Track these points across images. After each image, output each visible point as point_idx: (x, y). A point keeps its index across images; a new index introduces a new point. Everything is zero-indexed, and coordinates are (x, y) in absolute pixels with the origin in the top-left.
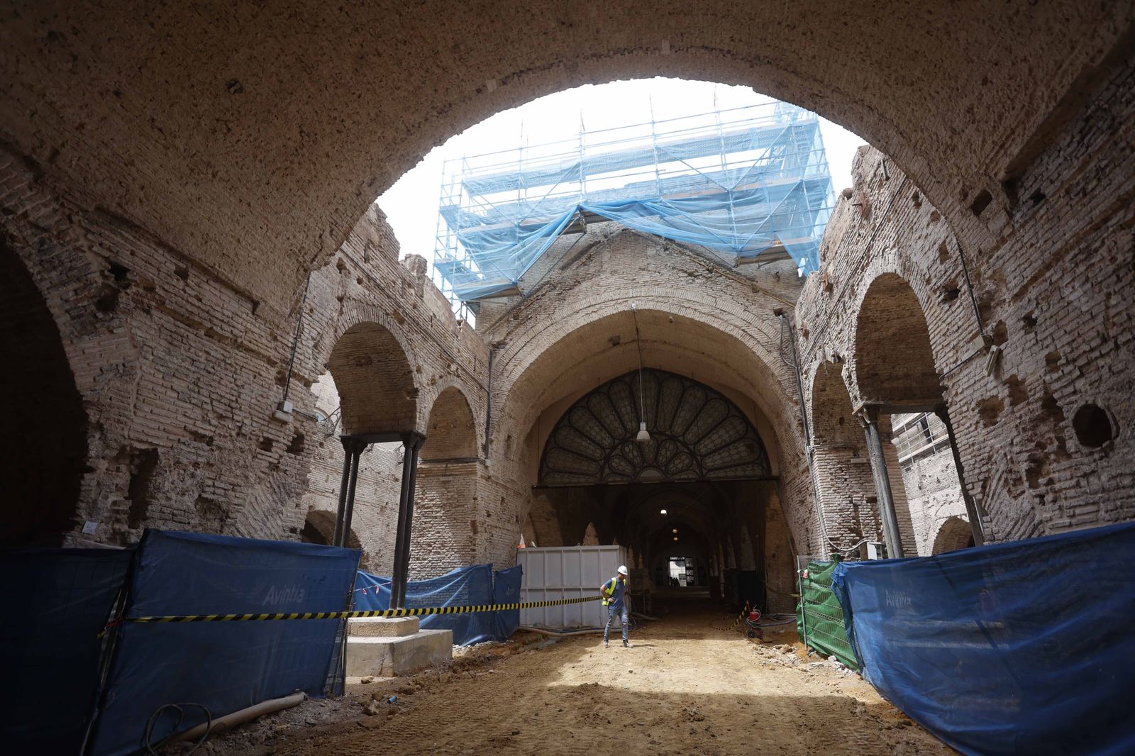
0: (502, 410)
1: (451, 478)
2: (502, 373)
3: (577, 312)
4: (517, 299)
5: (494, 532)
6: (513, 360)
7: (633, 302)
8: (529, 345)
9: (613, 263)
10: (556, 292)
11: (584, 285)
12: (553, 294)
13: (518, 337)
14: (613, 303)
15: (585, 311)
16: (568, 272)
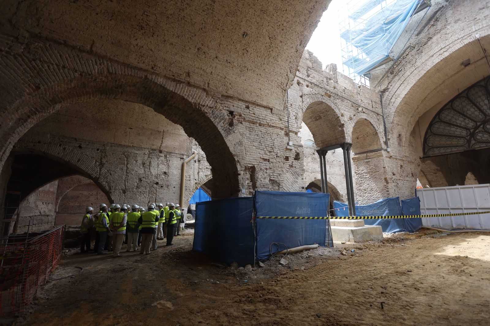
0: (392, 123)
1: (370, 160)
2: (389, 104)
3: (433, 56)
4: (391, 63)
5: (399, 182)
6: (394, 96)
7: (477, 34)
8: (402, 85)
9: (456, 15)
10: (415, 50)
11: (434, 39)
12: (414, 52)
13: (395, 83)
14: (459, 40)
15: (438, 53)
16: (422, 35)
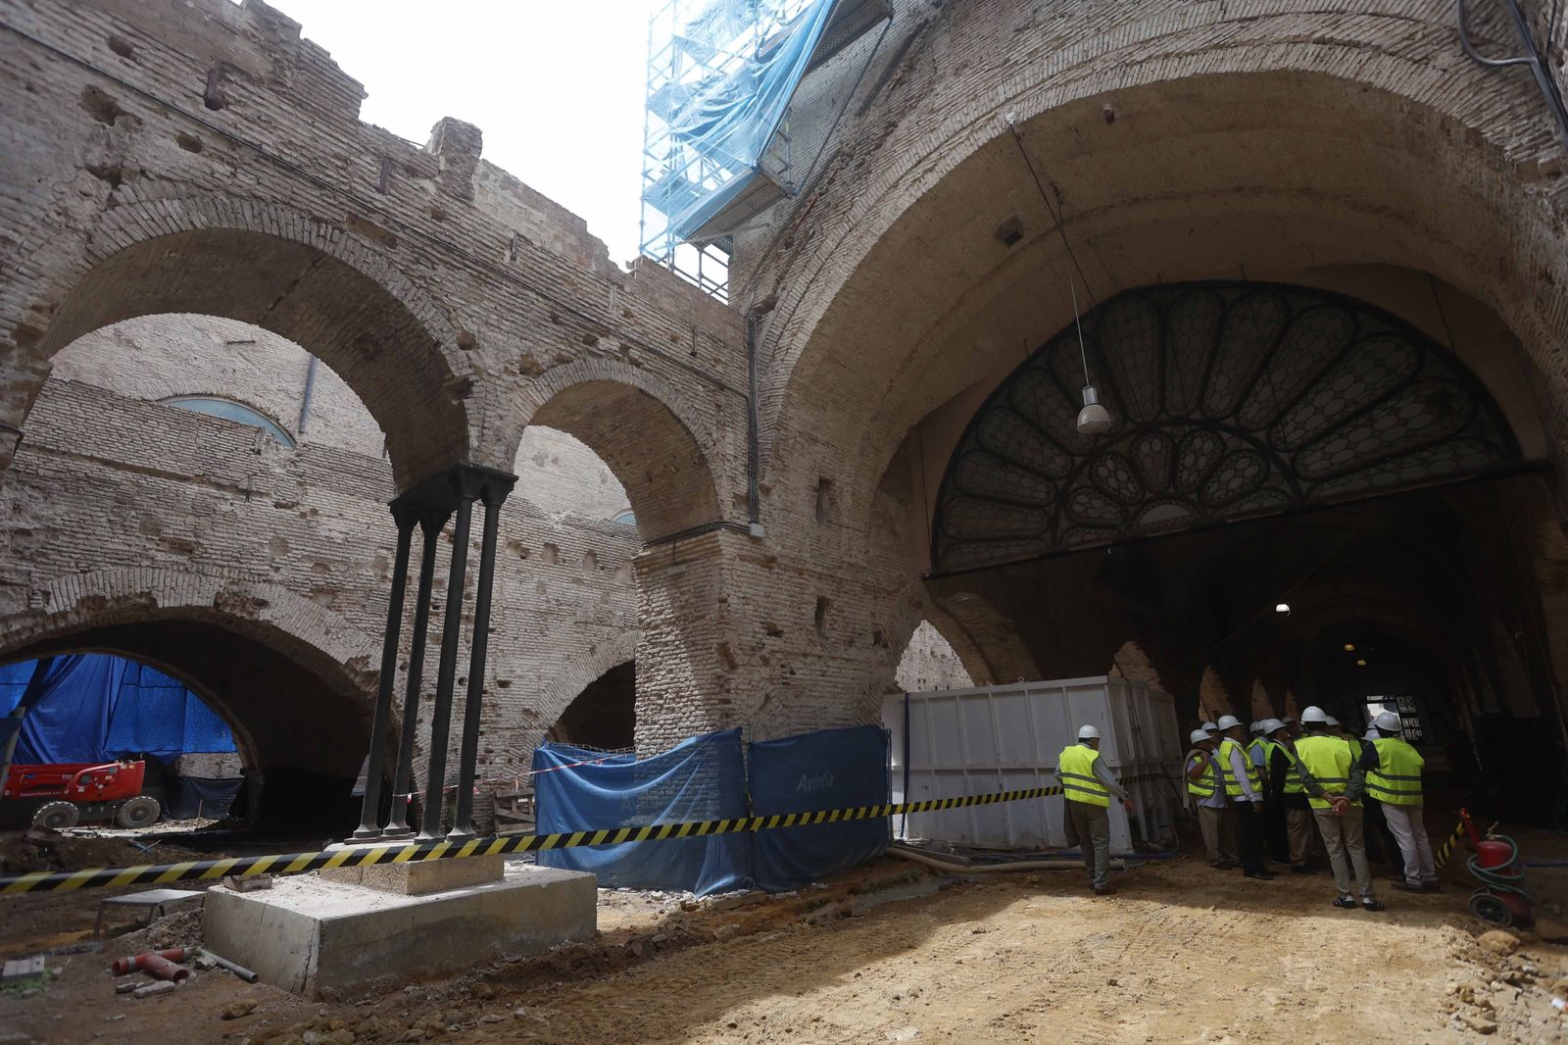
0: (779, 426)
1: (683, 567)
2: (773, 356)
3: (895, 186)
4: (788, 205)
6: (789, 325)
7: (1010, 110)
8: (813, 286)
9: (958, 49)
10: (853, 164)
11: (903, 125)
12: (848, 172)
13: (794, 279)
14: (965, 133)
15: (910, 177)
16: (873, 115)
